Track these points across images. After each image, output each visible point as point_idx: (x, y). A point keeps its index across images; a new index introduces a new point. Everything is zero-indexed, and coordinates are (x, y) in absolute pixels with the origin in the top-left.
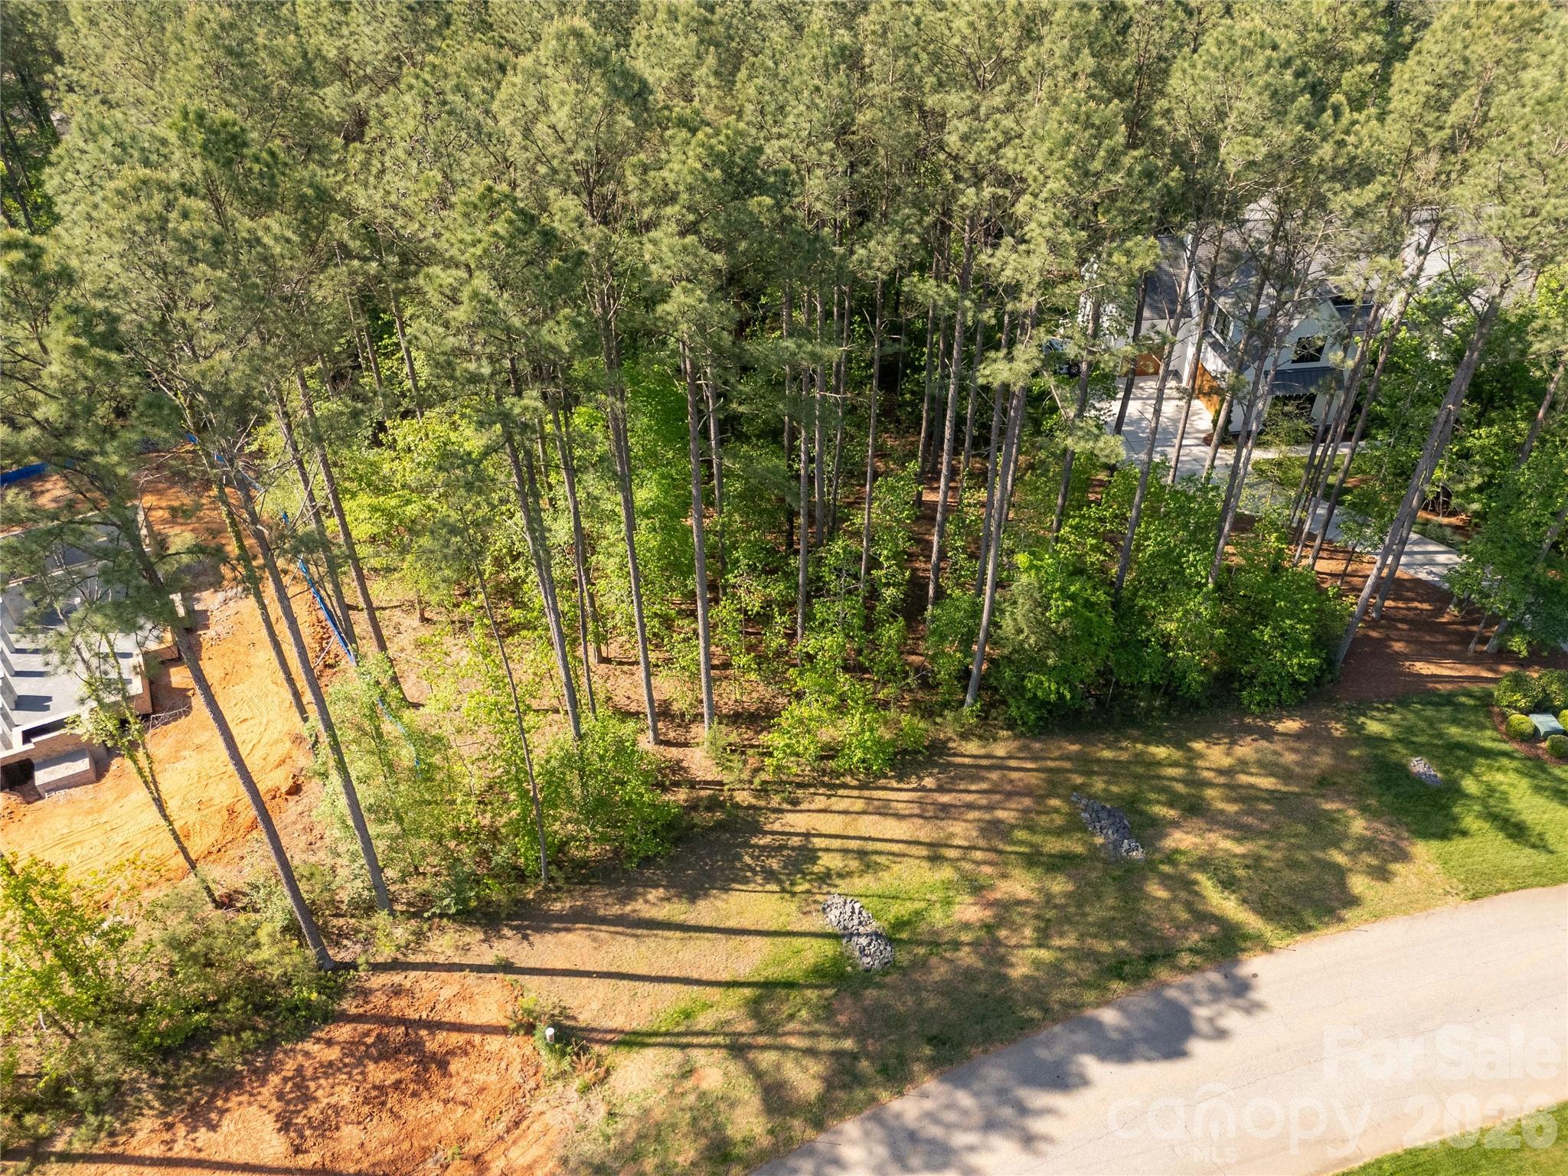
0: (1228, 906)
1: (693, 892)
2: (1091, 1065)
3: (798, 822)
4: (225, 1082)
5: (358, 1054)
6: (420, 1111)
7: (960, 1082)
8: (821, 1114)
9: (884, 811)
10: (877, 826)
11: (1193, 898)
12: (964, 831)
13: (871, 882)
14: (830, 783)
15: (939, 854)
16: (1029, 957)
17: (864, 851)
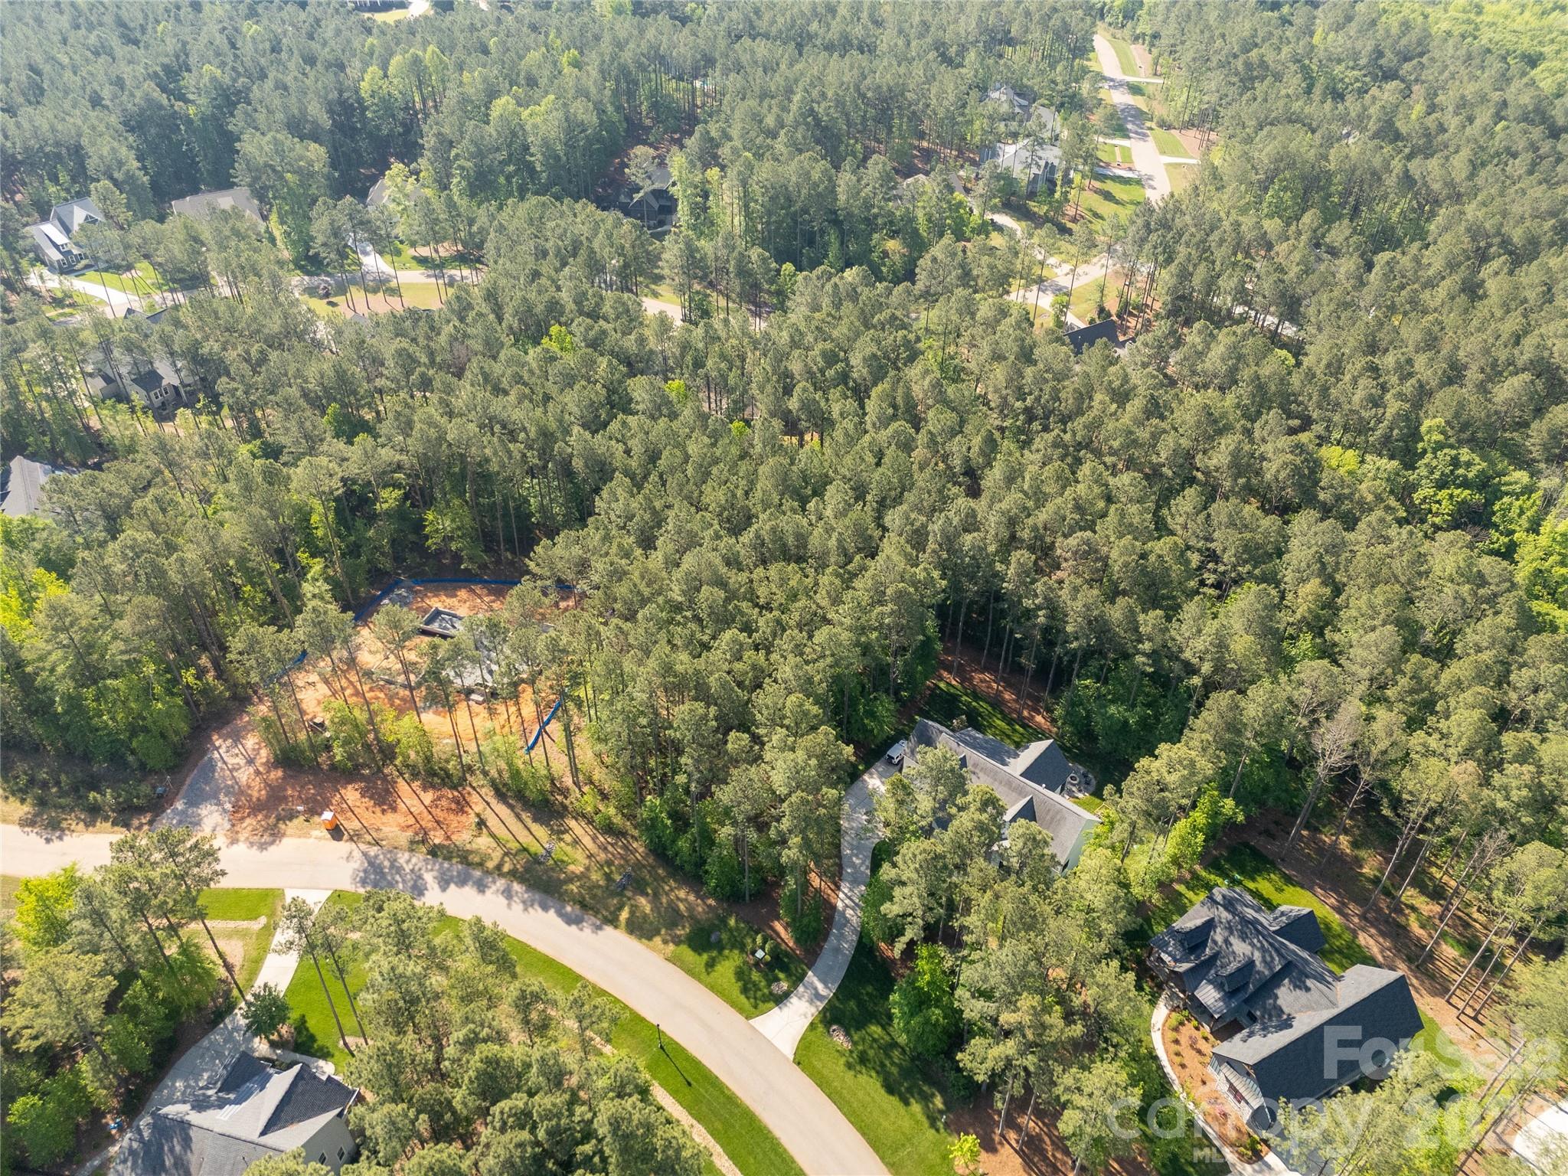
0: (624, 915)
1: (535, 820)
2: (552, 912)
3: (572, 822)
4: (433, 786)
5: (453, 800)
6: (451, 816)
7: (527, 891)
8: (501, 875)
9: (594, 839)
10: (587, 841)
11: (620, 908)
12: (602, 857)
13: (568, 849)
14: (590, 822)
15: (590, 856)
16: (573, 887)
17: (576, 842)
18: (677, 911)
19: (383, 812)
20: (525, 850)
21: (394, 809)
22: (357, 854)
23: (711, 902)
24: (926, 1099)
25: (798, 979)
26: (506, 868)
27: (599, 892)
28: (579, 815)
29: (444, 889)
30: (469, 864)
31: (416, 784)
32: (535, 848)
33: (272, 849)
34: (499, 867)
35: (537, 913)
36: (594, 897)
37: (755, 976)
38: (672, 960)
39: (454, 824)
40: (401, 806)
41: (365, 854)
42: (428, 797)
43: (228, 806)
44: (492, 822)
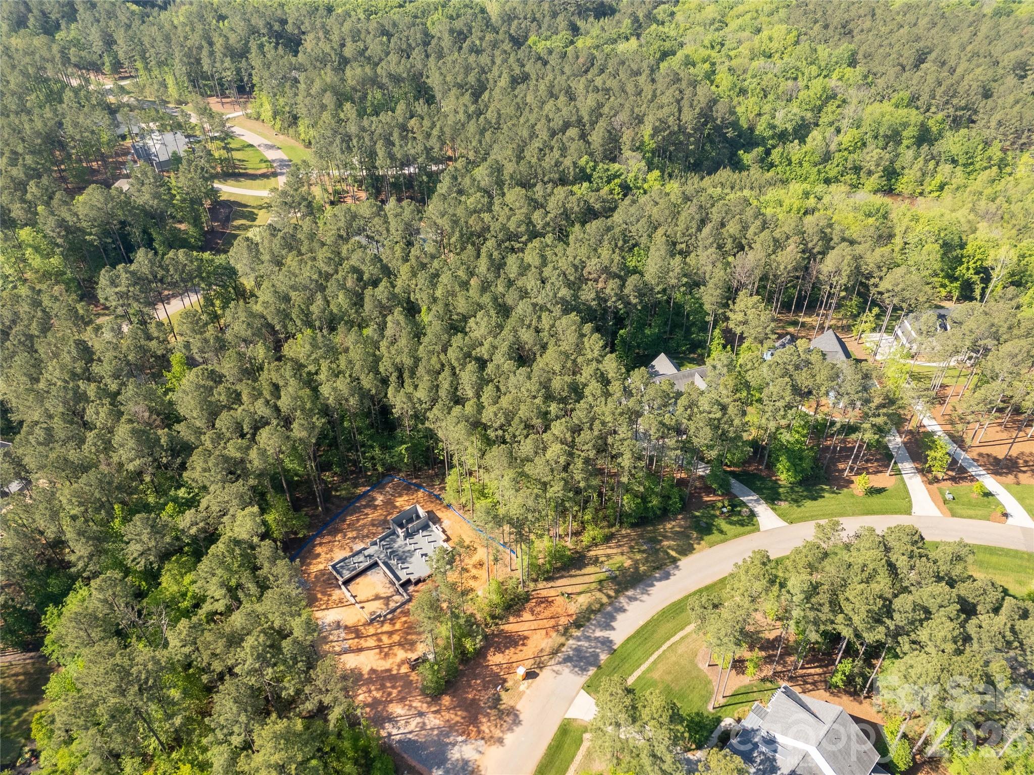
0: (673, 553)
1: (580, 569)
2: (656, 583)
3: (592, 553)
4: (520, 611)
5: (539, 604)
6: (552, 609)
7: (635, 589)
8: (616, 597)
9: (610, 547)
10: (609, 551)
11: (668, 554)
12: (625, 549)
13: (611, 561)
14: (596, 545)
15: (622, 554)
16: (642, 568)
17: (608, 556)
18: (678, 532)
19: (523, 645)
20: (600, 582)
21: (526, 638)
22: (557, 668)
23: (680, 517)
24: (823, 490)
25: (744, 504)
26: (612, 593)
27: (650, 559)
28: (588, 548)
29: (614, 629)
30: (599, 610)
31: (511, 619)
32: (602, 576)
33: (521, 717)
34: (609, 597)
35: (652, 590)
36: (653, 561)
37: (735, 519)
38: (711, 545)
39: (559, 610)
40: (526, 633)
41: (559, 663)
42: (527, 616)
43: (460, 739)
44: (569, 590)
